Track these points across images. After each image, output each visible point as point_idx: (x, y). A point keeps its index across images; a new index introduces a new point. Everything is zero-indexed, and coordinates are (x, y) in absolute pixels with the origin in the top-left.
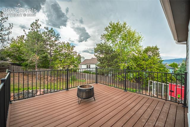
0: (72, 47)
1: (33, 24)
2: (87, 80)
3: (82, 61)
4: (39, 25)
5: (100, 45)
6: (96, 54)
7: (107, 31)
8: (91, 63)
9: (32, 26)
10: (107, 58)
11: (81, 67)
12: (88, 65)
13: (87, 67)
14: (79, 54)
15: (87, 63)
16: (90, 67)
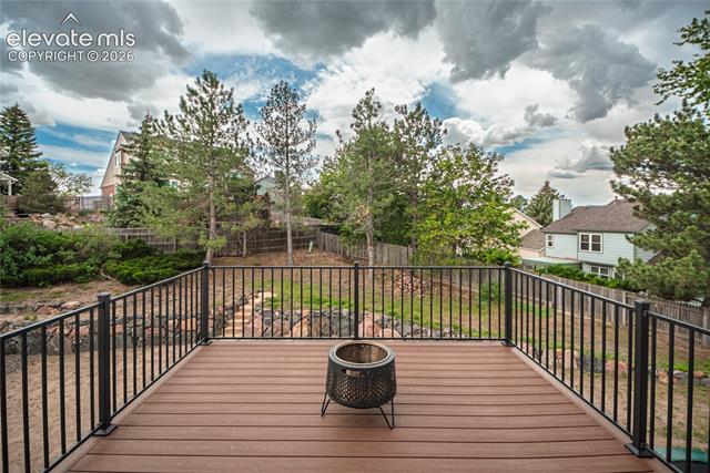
0: (491, 162)
1: (359, 107)
2: (559, 311)
3: (556, 217)
4: (376, 106)
5: (646, 129)
6: (626, 180)
7: (698, 41)
8: (607, 228)
9: (355, 116)
10: (697, 198)
11: (550, 244)
12: (590, 235)
13: (585, 246)
14: (547, 183)
15: (581, 226)
16: (596, 248)
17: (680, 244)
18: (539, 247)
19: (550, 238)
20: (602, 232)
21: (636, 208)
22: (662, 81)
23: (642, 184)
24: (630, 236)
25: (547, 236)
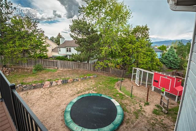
3: (61, 43)
11: (60, 51)
12: (69, 48)
13: (67, 51)
14: (59, 33)
15: (67, 46)
16: (70, 51)
17: (83, 50)
18: (57, 52)
19: (60, 49)
20: (71, 47)
21: (76, 41)
22: (79, 10)
23: (76, 35)
24: (75, 48)
25: (59, 48)
